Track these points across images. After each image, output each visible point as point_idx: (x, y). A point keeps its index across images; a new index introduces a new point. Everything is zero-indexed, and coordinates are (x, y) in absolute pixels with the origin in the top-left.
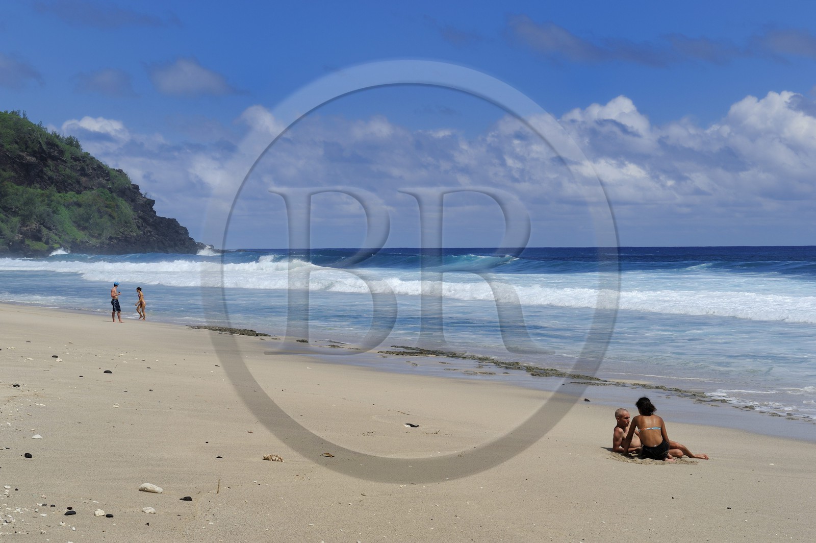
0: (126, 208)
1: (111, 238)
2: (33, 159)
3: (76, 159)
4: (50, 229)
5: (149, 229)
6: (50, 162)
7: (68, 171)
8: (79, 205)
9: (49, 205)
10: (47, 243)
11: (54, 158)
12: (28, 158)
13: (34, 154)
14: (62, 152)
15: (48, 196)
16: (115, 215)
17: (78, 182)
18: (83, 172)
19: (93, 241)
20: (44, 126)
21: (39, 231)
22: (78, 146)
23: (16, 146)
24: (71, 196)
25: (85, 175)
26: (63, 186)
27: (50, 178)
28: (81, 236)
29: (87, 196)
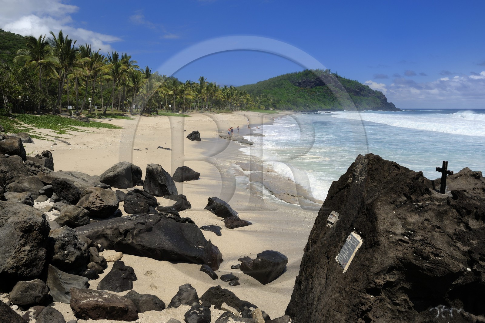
0: (378, 100)
1: (374, 107)
2: (359, 90)
3: (368, 90)
4: (360, 105)
5: (383, 105)
6: (362, 91)
7: (366, 93)
8: (367, 100)
9: (361, 100)
10: (359, 108)
11: (363, 90)
12: (357, 90)
13: (359, 89)
14: (365, 89)
15: (361, 98)
16: (375, 102)
17: (368, 95)
18: (369, 93)
19: (370, 108)
20: (362, 83)
21: (358, 106)
22: (369, 87)
23: (355, 88)
24: (366, 98)
25: (370, 93)
26: (364, 96)
27: (362, 94)
28: (367, 106)
29: (370, 98)
